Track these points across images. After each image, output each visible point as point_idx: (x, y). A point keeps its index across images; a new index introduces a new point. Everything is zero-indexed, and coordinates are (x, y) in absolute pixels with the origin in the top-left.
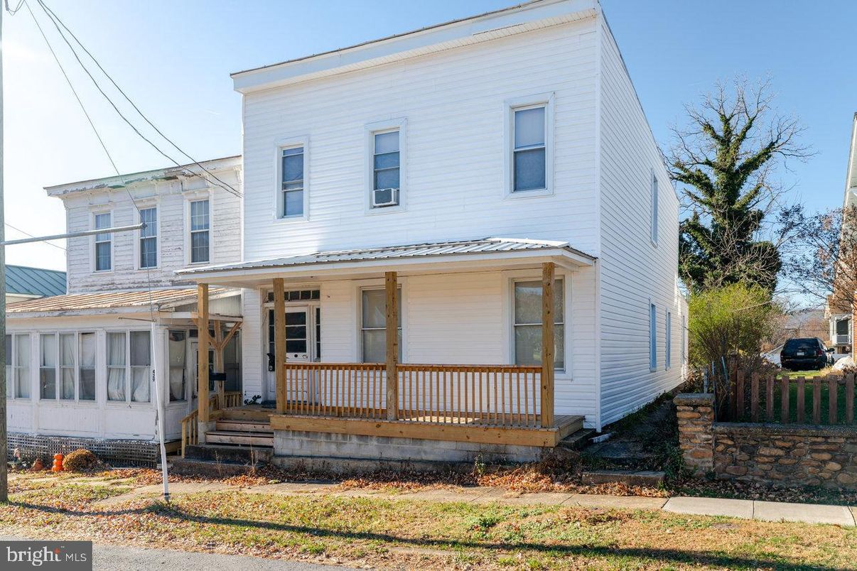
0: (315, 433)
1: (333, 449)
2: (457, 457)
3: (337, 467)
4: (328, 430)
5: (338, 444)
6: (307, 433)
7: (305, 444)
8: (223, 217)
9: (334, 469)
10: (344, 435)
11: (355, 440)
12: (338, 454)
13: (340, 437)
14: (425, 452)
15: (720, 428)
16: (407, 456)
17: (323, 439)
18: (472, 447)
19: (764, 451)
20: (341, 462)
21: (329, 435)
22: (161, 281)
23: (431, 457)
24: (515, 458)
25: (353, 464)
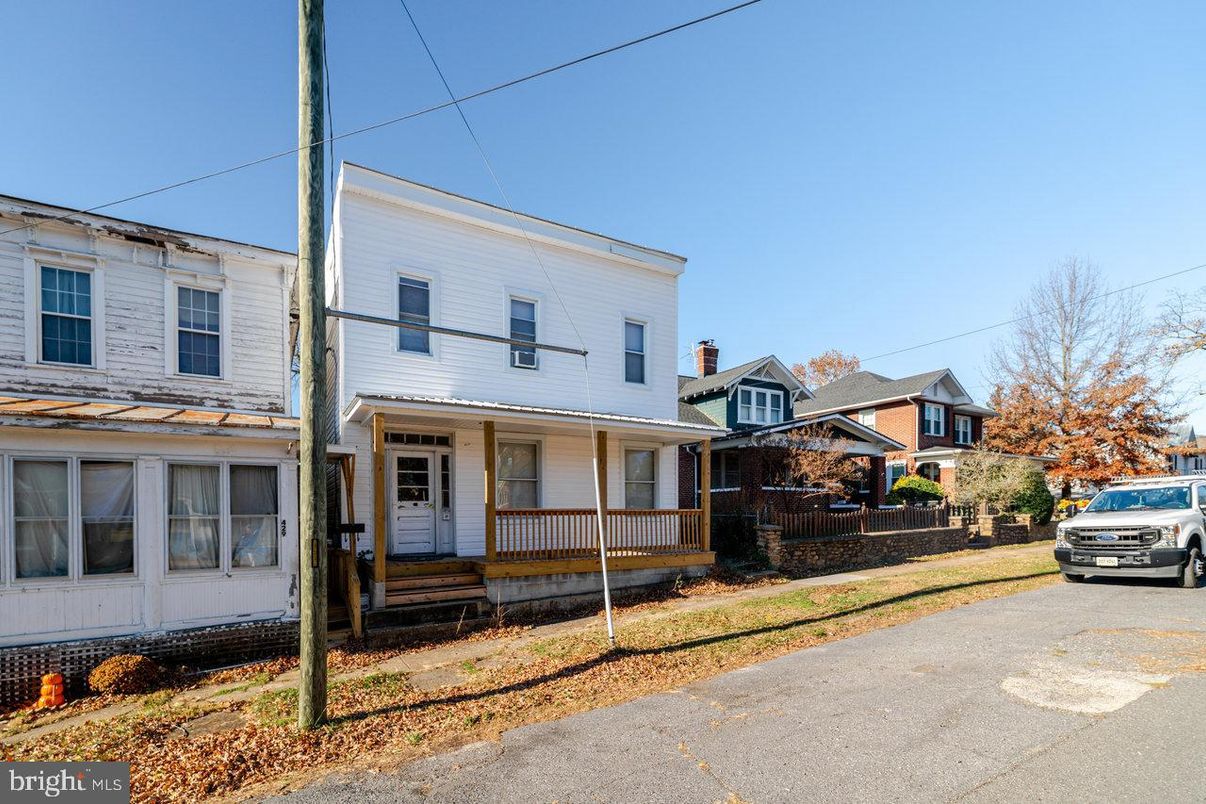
0: (536, 577)
1: (554, 589)
2: (656, 579)
3: (565, 604)
4: (549, 571)
5: (559, 584)
6: (527, 578)
7: (524, 588)
8: (249, 323)
9: (561, 607)
10: (564, 575)
11: (575, 578)
12: (560, 593)
13: (560, 576)
14: (633, 580)
15: (784, 543)
16: (621, 585)
17: (543, 581)
18: (666, 571)
19: (797, 553)
20: (568, 599)
21: (549, 576)
22: (105, 390)
23: (638, 583)
24: (691, 574)
25: (580, 599)
